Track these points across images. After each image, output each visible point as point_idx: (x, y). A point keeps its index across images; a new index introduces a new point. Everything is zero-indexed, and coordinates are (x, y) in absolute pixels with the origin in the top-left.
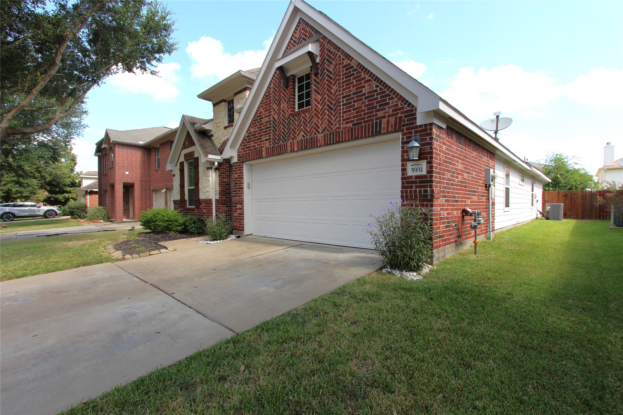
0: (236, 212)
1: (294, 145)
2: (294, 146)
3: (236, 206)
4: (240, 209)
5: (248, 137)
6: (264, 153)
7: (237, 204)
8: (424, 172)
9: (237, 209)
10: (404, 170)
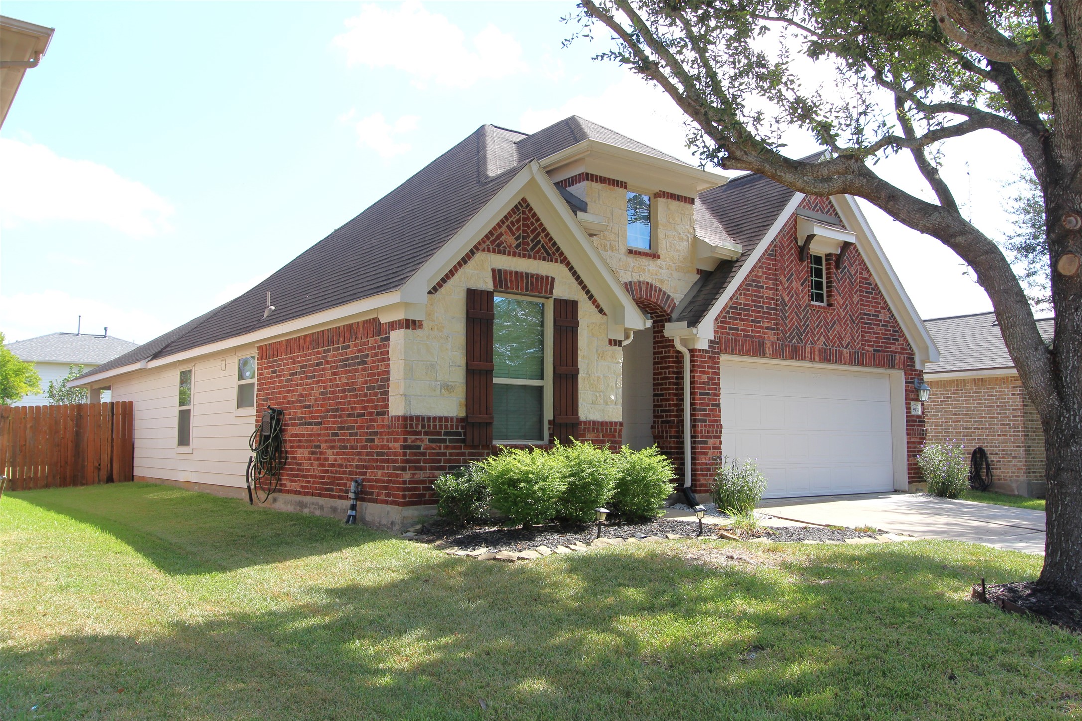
0: (706, 453)
1: (814, 351)
2: (814, 354)
3: (706, 442)
4: (715, 448)
5: (731, 308)
6: (767, 349)
7: (710, 437)
8: (920, 413)
9: (709, 448)
10: (908, 409)
